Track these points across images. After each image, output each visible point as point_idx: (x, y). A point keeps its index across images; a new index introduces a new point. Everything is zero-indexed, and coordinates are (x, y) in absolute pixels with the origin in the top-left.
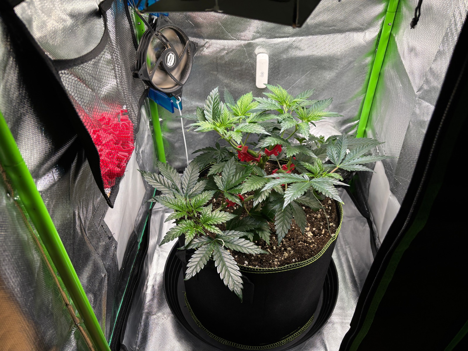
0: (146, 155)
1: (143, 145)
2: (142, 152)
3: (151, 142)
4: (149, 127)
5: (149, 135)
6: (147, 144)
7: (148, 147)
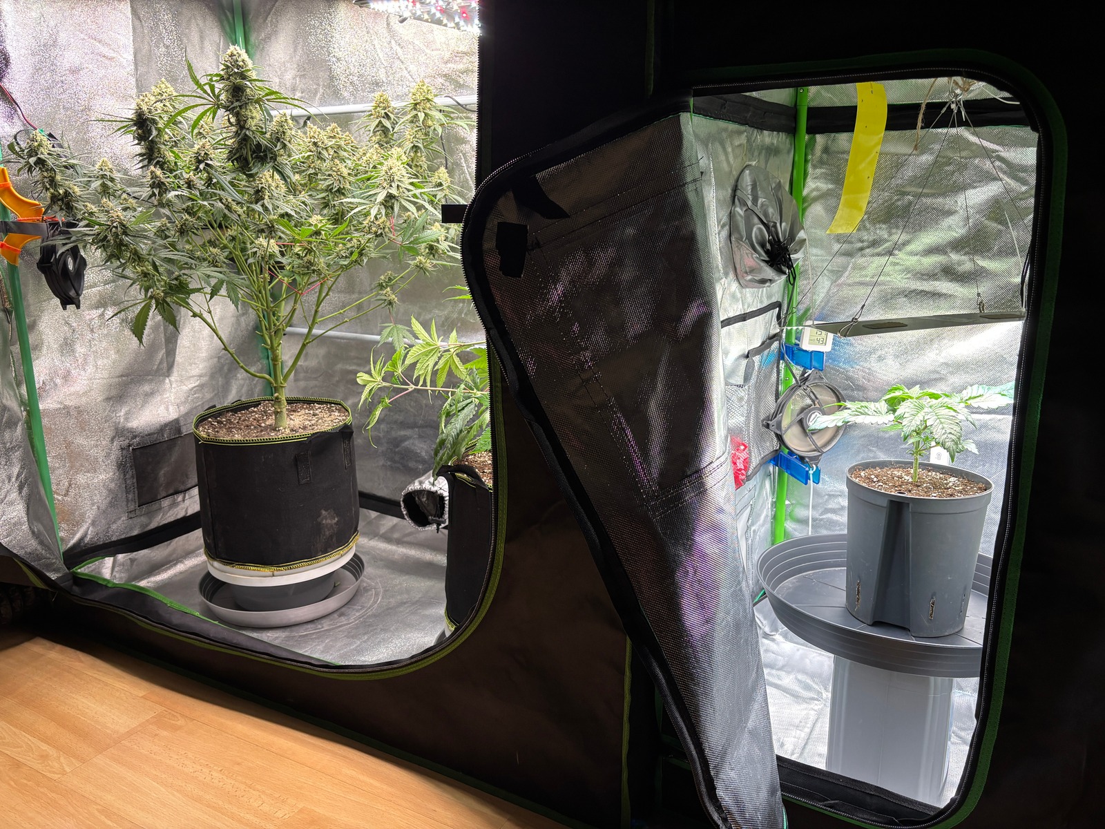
0: (758, 537)
1: (758, 524)
2: (754, 531)
3: (768, 526)
4: (770, 505)
5: (767, 516)
6: (763, 525)
7: (763, 530)
